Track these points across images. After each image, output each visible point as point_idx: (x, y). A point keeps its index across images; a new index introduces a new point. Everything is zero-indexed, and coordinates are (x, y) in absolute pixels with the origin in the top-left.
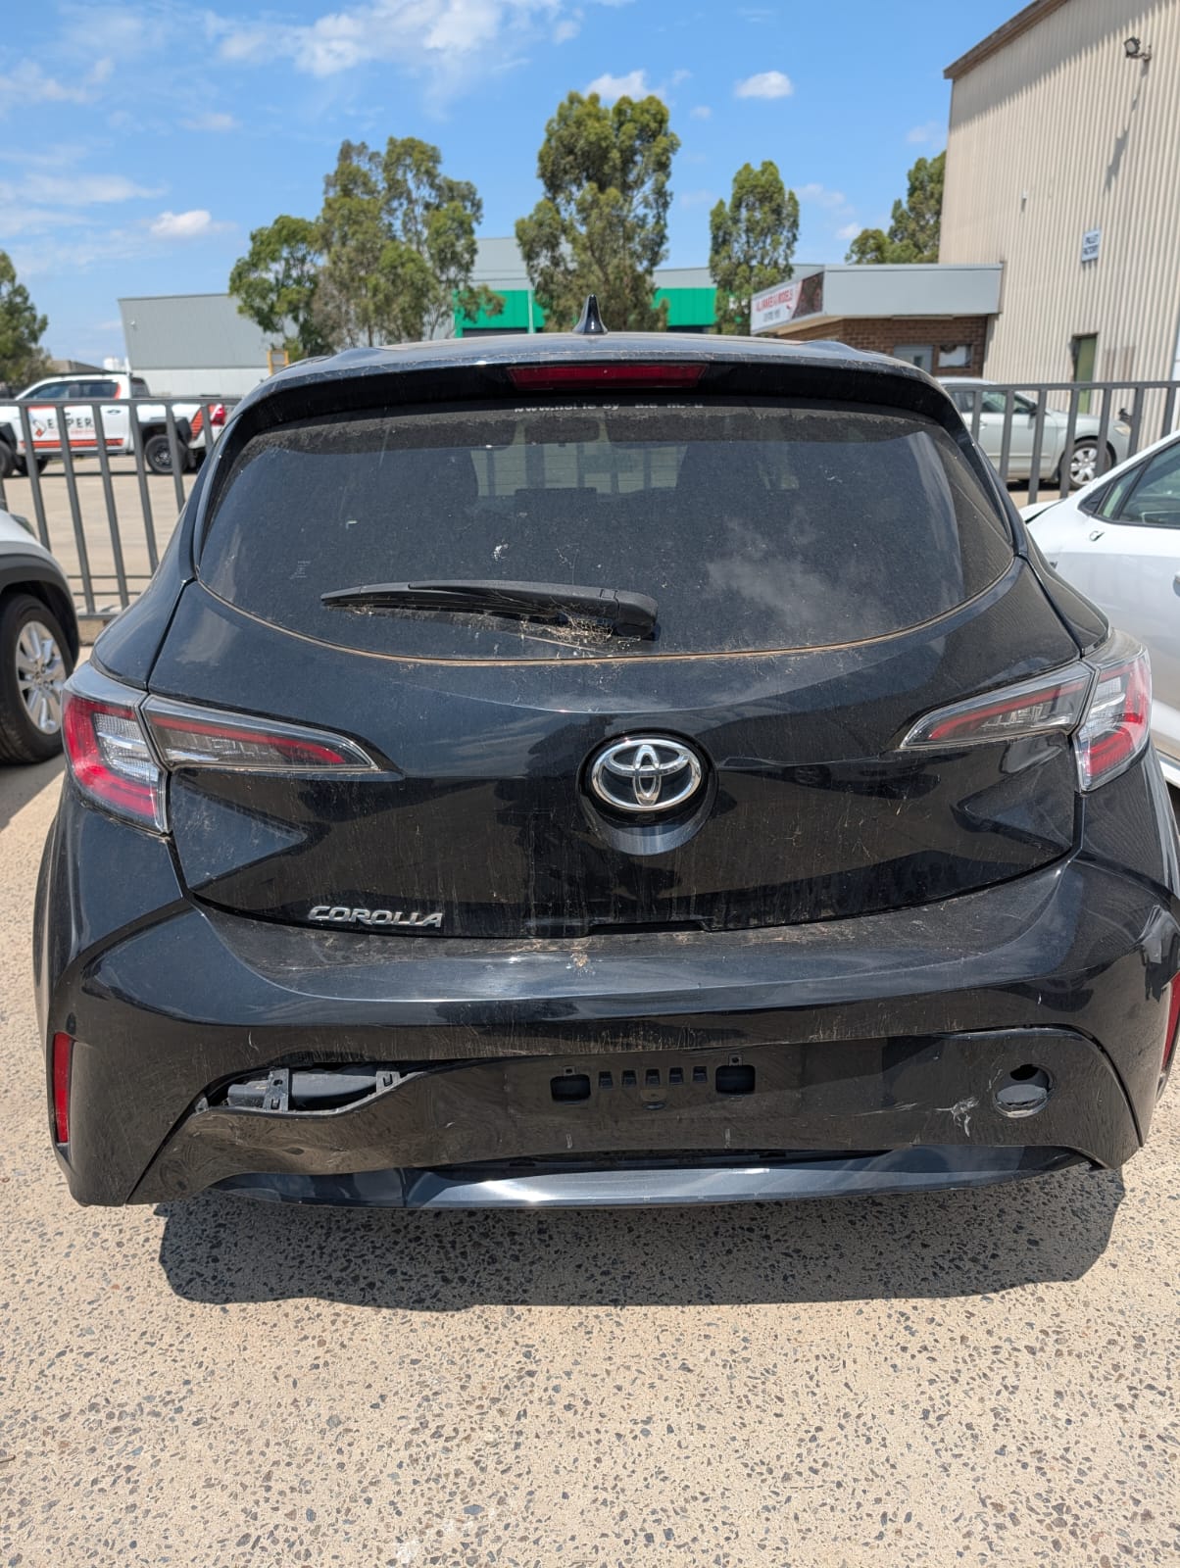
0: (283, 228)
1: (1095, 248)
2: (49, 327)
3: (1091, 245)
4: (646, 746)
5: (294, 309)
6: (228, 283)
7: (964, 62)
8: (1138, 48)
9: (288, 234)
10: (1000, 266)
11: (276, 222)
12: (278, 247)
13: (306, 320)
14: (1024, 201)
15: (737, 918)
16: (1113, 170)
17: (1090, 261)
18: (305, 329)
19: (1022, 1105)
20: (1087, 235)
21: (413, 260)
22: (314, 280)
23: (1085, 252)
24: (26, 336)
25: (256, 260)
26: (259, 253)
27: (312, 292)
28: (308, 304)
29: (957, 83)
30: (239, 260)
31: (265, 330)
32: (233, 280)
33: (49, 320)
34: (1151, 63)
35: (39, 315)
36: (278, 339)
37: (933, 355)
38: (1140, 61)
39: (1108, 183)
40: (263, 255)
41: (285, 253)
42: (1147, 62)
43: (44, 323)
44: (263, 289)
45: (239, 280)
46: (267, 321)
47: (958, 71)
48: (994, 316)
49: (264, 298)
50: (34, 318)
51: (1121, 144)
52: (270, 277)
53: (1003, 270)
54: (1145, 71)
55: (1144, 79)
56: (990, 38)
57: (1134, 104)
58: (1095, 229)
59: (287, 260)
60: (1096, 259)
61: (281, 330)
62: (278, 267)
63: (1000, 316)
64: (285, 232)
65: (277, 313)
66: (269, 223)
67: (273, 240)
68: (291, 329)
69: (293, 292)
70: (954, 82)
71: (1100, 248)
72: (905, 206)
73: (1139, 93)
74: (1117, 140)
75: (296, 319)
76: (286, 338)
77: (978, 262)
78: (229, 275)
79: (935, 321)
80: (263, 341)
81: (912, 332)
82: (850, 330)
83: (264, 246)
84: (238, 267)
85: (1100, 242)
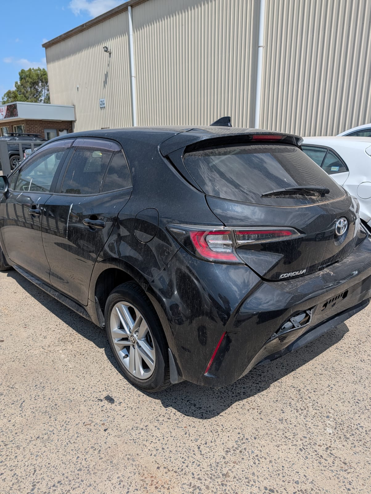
1: (104, 104)
3: (102, 103)
7: (49, 43)
8: (107, 50)
10: (73, 106)
14: (78, 88)
16: (105, 82)
17: (103, 107)
20: (101, 100)
23: (101, 105)
29: (47, 49)
34: (112, 54)
37: (57, 133)
38: (108, 53)
39: (104, 86)
42: (110, 54)
47: (47, 46)
48: (75, 121)
51: (106, 76)
53: (74, 108)
54: (110, 56)
55: (110, 59)
56: (57, 38)
57: (108, 65)
58: (103, 98)
60: (105, 107)
63: (76, 121)
70: (46, 49)
71: (105, 104)
72: (19, 83)
73: (109, 62)
74: (105, 74)
77: (65, 105)
79: (52, 122)
81: (49, 125)
82: (28, 123)
85: (105, 102)
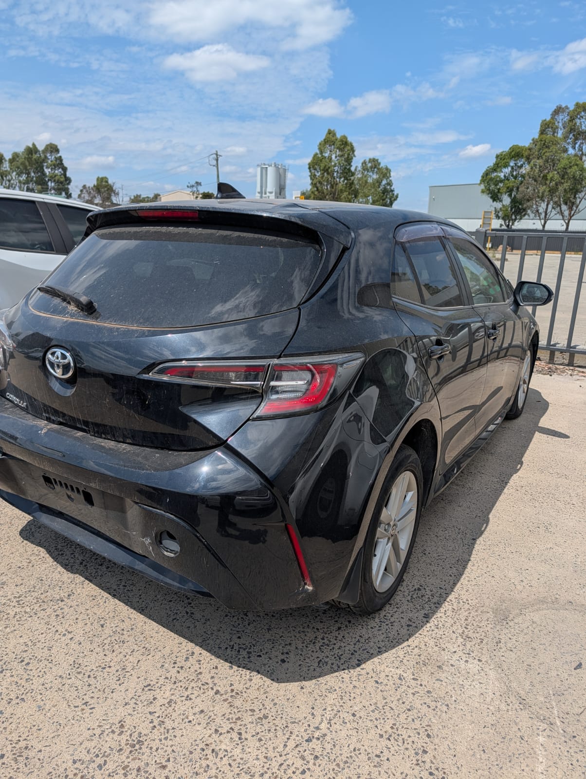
0: (513, 151)
2: (398, 199)
4: (59, 352)
5: (510, 191)
6: (480, 178)
9: (516, 153)
11: (510, 149)
12: (508, 160)
13: (515, 196)
15: (98, 432)
18: (514, 201)
19: (172, 551)
21: (577, 165)
22: (523, 176)
24: (388, 202)
25: (496, 168)
26: (498, 164)
27: (522, 182)
28: (518, 188)
30: (488, 167)
31: (493, 201)
32: (483, 177)
33: (399, 196)
35: (395, 193)
36: (498, 205)
40: (500, 165)
41: (512, 164)
43: (397, 197)
44: (497, 182)
45: (487, 178)
46: (495, 197)
49: (496, 185)
50: (393, 194)
52: (502, 175)
59: (512, 168)
61: (501, 201)
62: (507, 170)
64: (513, 153)
65: (501, 193)
66: (507, 149)
67: (506, 157)
68: (506, 200)
69: (512, 183)
75: (510, 195)
76: (503, 205)
78: (482, 174)
80: (491, 206)
83: (501, 161)
84: (487, 170)
